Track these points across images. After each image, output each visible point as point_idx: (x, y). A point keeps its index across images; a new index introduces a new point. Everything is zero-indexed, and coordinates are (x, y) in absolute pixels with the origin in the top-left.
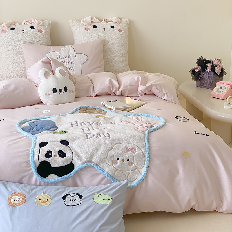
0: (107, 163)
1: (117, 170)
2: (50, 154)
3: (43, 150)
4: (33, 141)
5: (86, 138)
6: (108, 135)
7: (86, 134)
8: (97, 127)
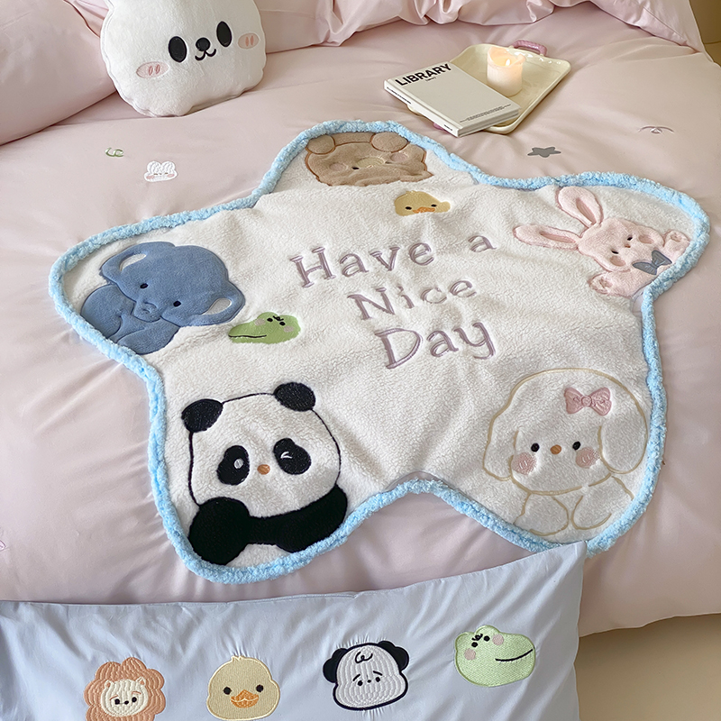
0: (491, 471)
1: (534, 492)
2: (238, 464)
3: (205, 446)
4: (151, 397)
5: (387, 360)
6: (482, 335)
7: (382, 335)
8: (416, 279)
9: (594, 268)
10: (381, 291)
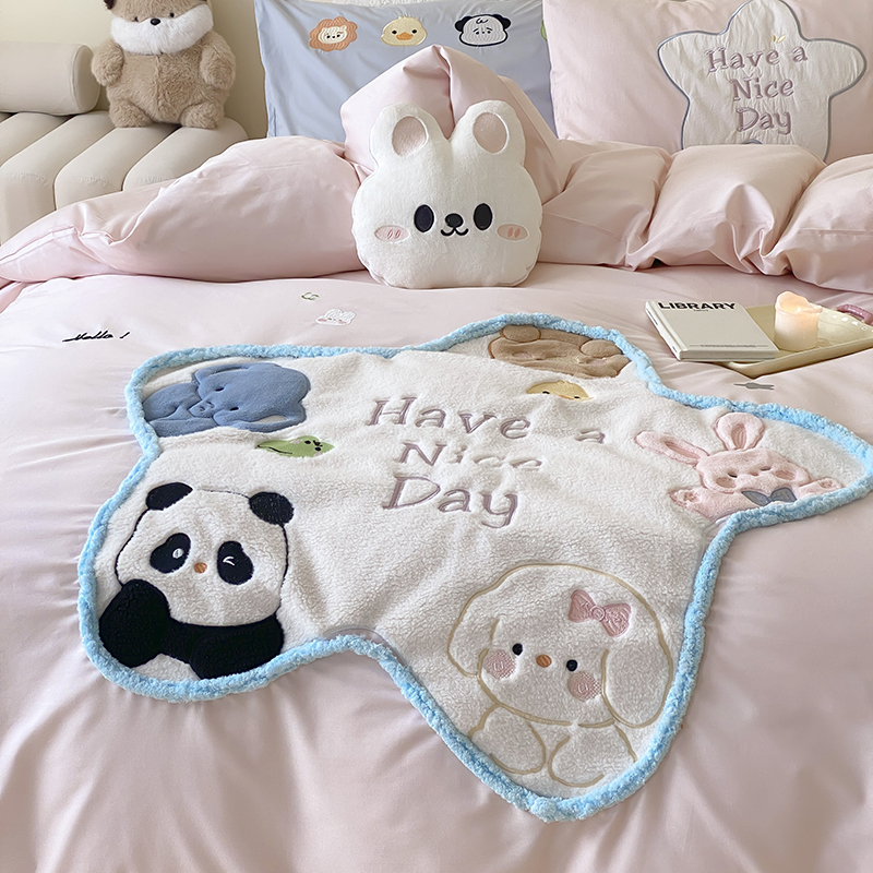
1: (503, 705)
2: (178, 553)
3: (152, 523)
4: (135, 467)
5: (388, 500)
6: (507, 505)
10: (440, 445)
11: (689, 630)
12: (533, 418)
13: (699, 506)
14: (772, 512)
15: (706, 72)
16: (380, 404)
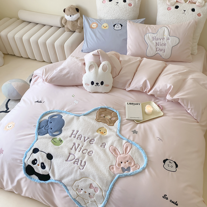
0: (73, 188)
1: (79, 196)
2: (36, 162)
3: (33, 156)
4: (32, 143)
5: (67, 159)
6: (84, 165)
7: (70, 154)
8: (86, 146)
9: (114, 164)
10: (79, 145)
11: (107, 195)
12: (95, 139)
13: (113, 171)
14: (125, 175)
15: (152, 41)
16: (73, 131)
